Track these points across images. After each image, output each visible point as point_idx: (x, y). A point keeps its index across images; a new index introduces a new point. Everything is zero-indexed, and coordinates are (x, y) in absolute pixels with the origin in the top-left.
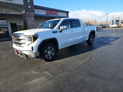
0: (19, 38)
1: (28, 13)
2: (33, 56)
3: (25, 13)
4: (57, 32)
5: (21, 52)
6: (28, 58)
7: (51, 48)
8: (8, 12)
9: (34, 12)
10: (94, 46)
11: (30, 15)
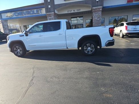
1: (94, 8)
8: (79, 10)
11: (96, 10)
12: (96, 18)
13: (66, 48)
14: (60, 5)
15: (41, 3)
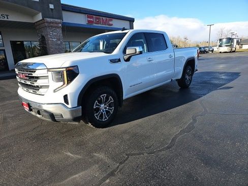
0: (34, 75)
1: (48, 20)
2: (67, 116)
3: (43, 19)
4: (119, 60)
5: (39, 106)
6: (55, 121)
7: (107, 98)
8: (6, 16)
9: (61, 18)
10: (193, 91)
11: (52, 25)
12: (54, 40)
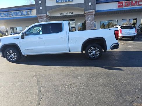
3: (85, 12)
4: (19, 38)
8: (72, 13)
11: (89, 14)
12: (89, 22)
13: (68, 51)
14: (52, 8)
15: (29, 4)
